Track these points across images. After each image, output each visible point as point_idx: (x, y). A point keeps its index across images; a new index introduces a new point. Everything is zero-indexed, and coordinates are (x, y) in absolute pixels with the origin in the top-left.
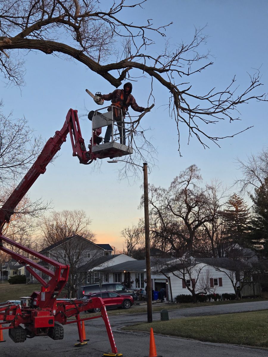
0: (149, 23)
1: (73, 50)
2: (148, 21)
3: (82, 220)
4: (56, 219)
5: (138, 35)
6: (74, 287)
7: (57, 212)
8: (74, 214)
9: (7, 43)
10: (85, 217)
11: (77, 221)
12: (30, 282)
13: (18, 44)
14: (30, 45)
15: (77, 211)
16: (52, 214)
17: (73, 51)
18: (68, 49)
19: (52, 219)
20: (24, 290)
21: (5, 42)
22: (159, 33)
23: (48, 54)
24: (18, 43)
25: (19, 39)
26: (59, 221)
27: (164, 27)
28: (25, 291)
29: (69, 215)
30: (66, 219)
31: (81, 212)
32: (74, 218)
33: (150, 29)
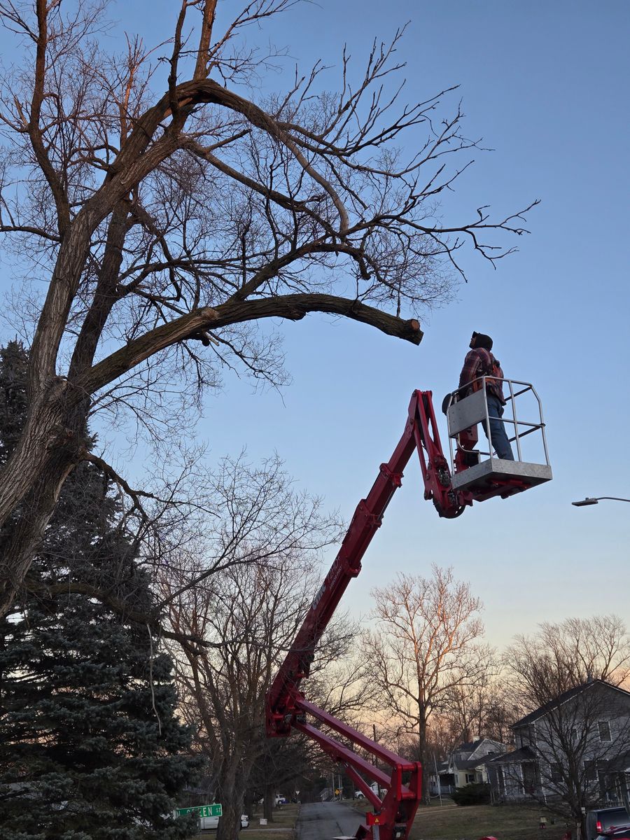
0: (481, 215)
1: (343, 302)
2: (479, 212)
3: (616, 639)
4: (551, 643)
5: (455, 248)
6: (584, 812)
7: (552, 624)
8: (594, 626)
9: (209, 318)
10: (623, 633)
11: (604, 643)
12: (499, 799)
13: (231, 315)
14: (255, 312)
15: (602, 621)
16: (540, 630)
17: (341, 305)
18: (330, 303)
19: (540, 642)
20: (484, 821)
21: (205, 317)
22: (509, 229)
23: (297, 320)
24: (230, 313)
25: (232, 306)
26: (559, 648)
27: (517, 215)
28: (486, 823)
29: (583, 631)
30: (578, 641)
31: (612, 621)
32: (596, 636)
33: (485, 226)
